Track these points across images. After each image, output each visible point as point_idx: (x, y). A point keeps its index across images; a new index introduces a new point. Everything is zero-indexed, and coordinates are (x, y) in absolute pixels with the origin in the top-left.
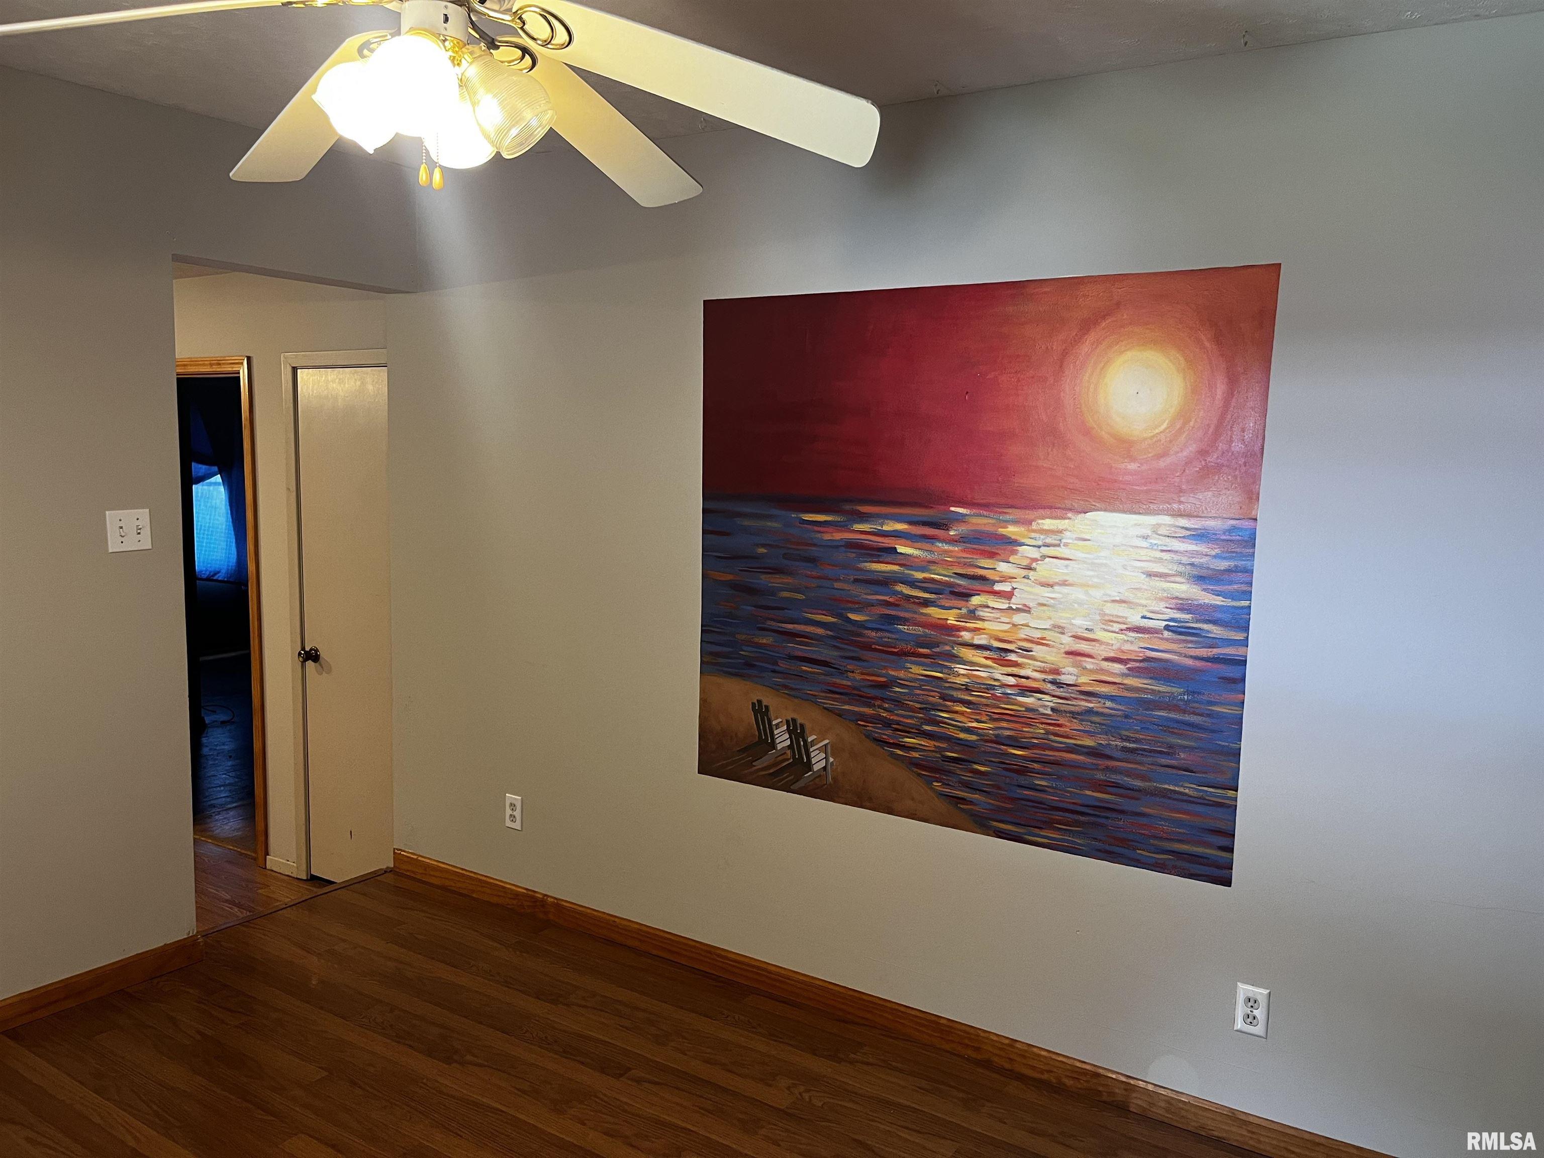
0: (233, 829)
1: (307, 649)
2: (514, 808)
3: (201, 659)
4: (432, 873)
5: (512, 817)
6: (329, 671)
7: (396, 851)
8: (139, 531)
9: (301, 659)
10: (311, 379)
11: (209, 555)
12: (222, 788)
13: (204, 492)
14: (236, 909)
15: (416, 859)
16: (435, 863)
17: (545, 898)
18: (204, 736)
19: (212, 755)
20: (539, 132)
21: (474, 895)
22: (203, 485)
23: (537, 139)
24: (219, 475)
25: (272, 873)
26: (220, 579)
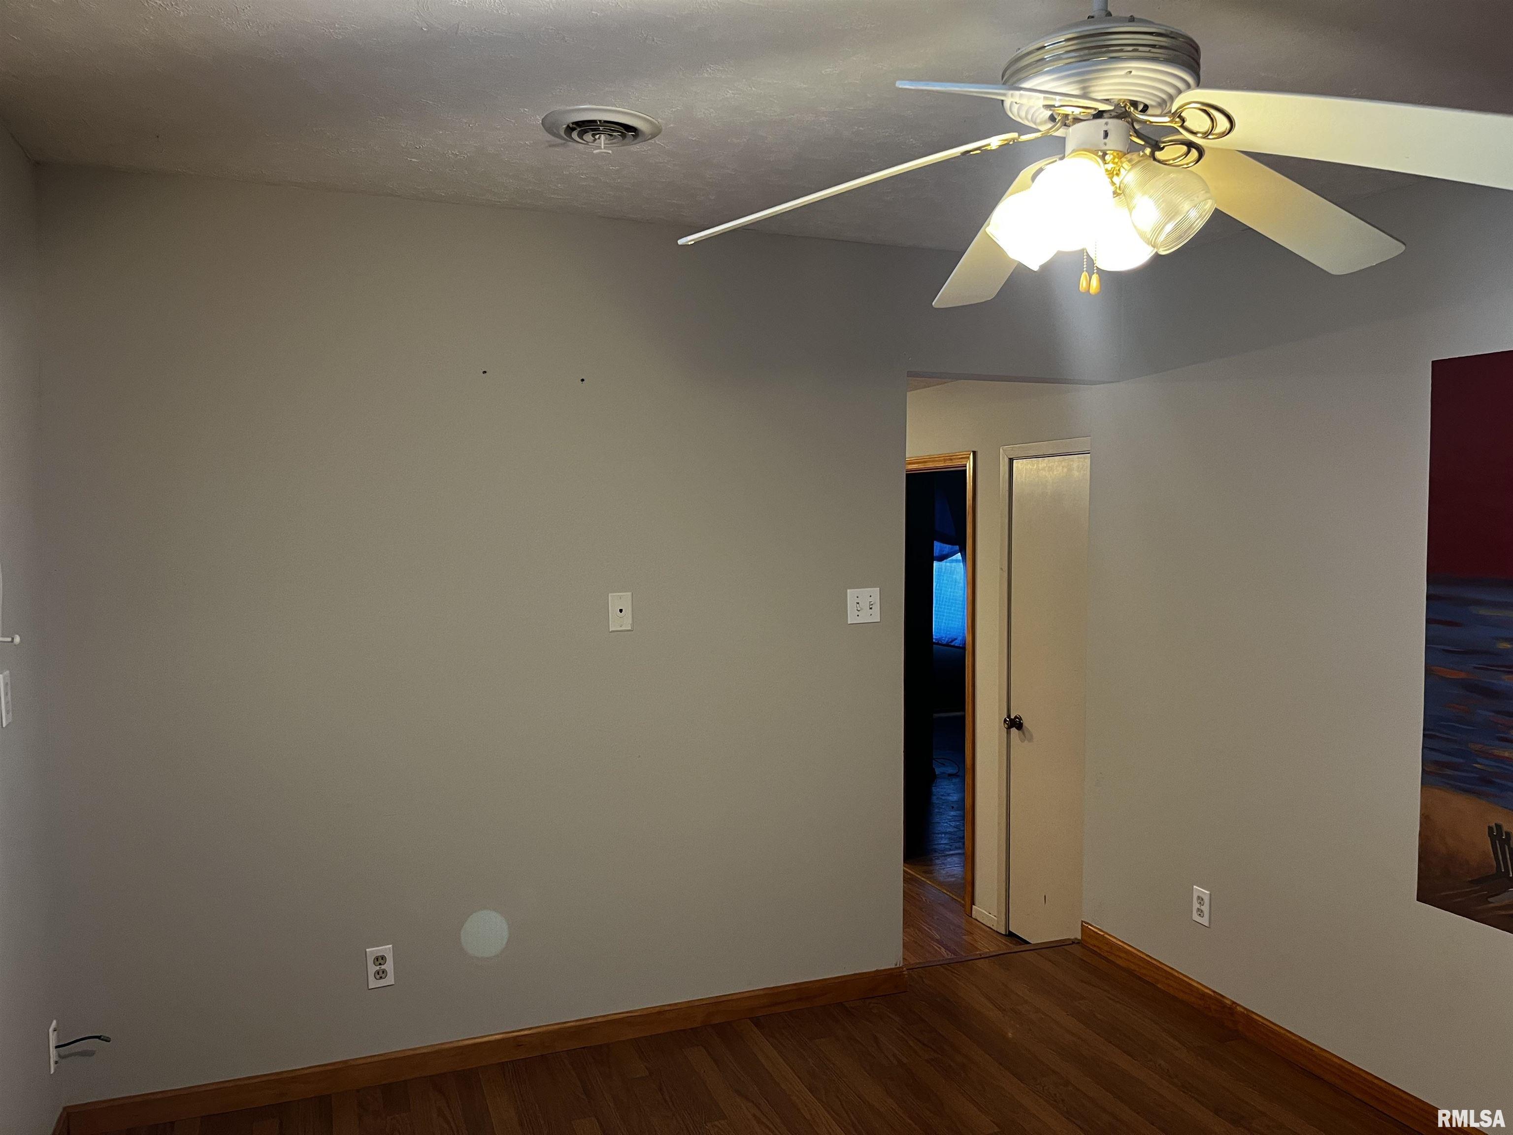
0: (948, 874)
1: (1012, 717)
2: (1202, 902)
3: (936, 715)
4: (1117, 953)
5: (1200, 912)
6: (1031, 739)
7: (1084, 924)
8: (871, 607)
9: (1006, 726)
10: (1024, 468)
11: (948, 624)
12: (943, 835)
13: (947, 568)
14: (943, 950)
15: (1103, 936)
16: (1120, 943)
17: (1234, 1006)
18: (934, 785)
19: (939, 803)
20: (1198, 224)
21: (1159, 986)
22: (946, 562)
23: (1196, 231)
24: (959, 554)
25: (976, 922)
26: (956, 645)
